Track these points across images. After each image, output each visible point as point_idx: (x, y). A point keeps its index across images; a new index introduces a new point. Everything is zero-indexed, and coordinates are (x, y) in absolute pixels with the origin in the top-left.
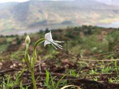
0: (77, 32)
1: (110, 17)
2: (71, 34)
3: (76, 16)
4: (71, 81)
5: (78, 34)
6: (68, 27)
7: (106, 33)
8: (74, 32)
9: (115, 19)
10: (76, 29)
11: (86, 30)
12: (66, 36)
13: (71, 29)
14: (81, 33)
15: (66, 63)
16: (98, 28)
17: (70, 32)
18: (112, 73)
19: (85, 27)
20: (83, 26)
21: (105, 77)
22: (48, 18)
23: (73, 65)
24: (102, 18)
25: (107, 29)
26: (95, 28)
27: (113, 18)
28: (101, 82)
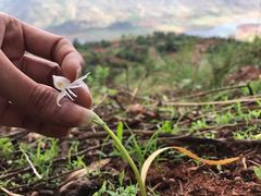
0: (143, 47)
1: (211, 14)
2: (131, 52)
3: (140, 10)
4: (164, 142)
5: (145, 52)
6: (123, 36)
7: (204, 49)
8: (136, 46)
9: (222, 19)
10: (140, 40)
11: (162, 43)
12: (118, 56)
13: (130, 41)
14: (152, 50)
15: (138, 112)
16: (188, 38)
17: (128, 48)
18: (236, 124)
19: (160, 36)
20: (155, 33)
21: (226, 132)
22: (77, 15)
23: (152, 114)
24: (196, 17)
25: (206, 39)
26: (181, 37)
27: (217, 15)
28: (221, 139)
